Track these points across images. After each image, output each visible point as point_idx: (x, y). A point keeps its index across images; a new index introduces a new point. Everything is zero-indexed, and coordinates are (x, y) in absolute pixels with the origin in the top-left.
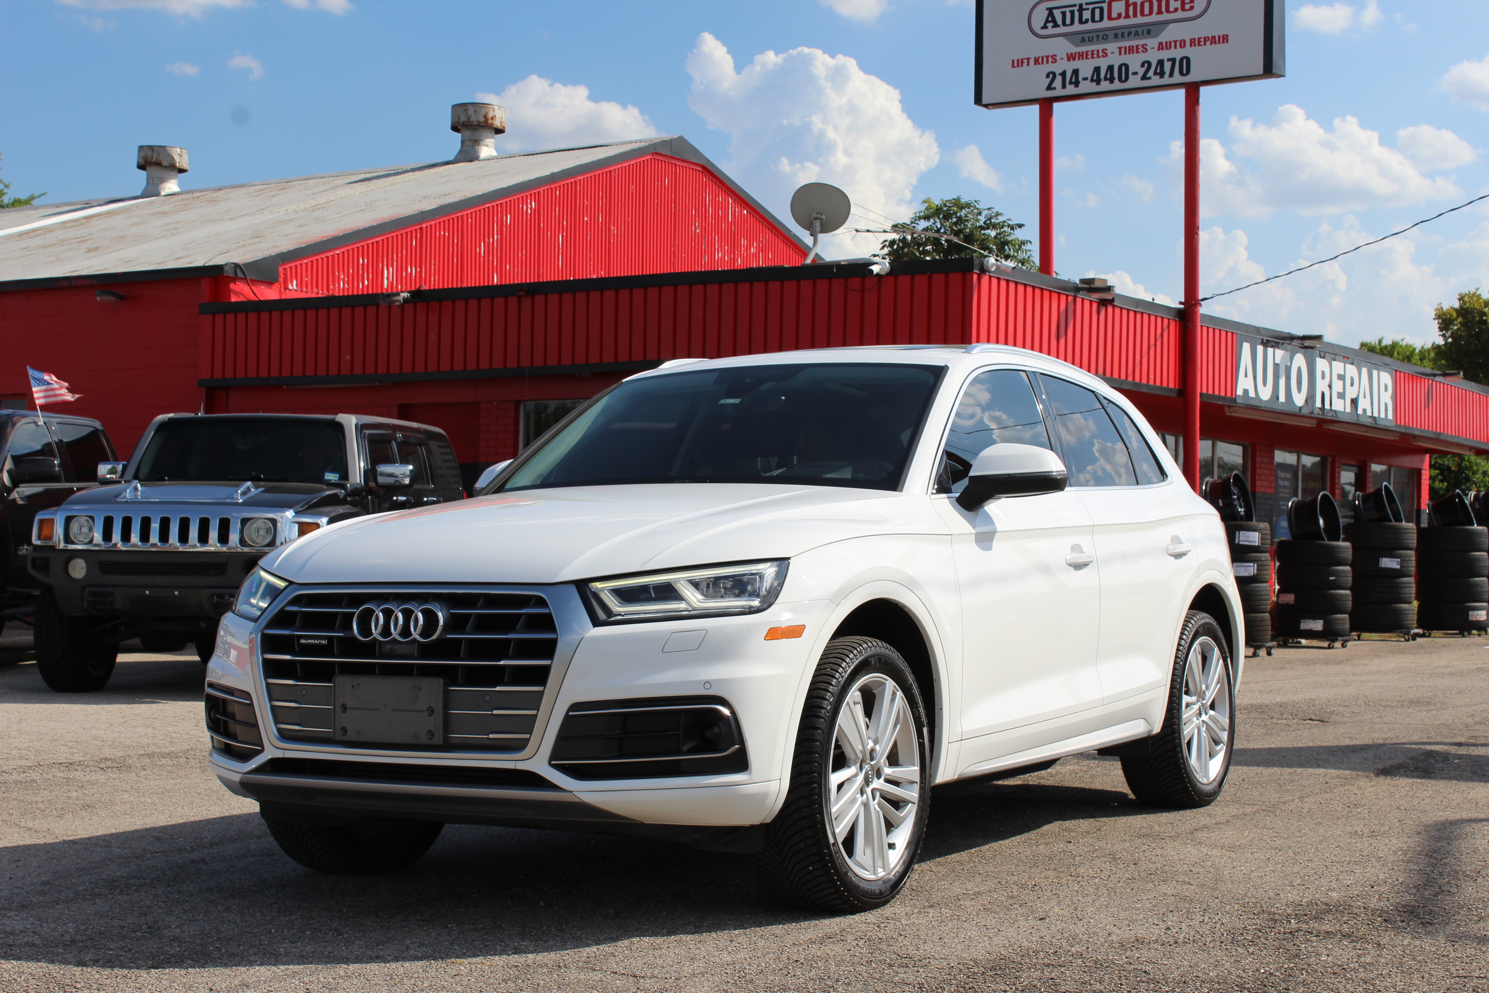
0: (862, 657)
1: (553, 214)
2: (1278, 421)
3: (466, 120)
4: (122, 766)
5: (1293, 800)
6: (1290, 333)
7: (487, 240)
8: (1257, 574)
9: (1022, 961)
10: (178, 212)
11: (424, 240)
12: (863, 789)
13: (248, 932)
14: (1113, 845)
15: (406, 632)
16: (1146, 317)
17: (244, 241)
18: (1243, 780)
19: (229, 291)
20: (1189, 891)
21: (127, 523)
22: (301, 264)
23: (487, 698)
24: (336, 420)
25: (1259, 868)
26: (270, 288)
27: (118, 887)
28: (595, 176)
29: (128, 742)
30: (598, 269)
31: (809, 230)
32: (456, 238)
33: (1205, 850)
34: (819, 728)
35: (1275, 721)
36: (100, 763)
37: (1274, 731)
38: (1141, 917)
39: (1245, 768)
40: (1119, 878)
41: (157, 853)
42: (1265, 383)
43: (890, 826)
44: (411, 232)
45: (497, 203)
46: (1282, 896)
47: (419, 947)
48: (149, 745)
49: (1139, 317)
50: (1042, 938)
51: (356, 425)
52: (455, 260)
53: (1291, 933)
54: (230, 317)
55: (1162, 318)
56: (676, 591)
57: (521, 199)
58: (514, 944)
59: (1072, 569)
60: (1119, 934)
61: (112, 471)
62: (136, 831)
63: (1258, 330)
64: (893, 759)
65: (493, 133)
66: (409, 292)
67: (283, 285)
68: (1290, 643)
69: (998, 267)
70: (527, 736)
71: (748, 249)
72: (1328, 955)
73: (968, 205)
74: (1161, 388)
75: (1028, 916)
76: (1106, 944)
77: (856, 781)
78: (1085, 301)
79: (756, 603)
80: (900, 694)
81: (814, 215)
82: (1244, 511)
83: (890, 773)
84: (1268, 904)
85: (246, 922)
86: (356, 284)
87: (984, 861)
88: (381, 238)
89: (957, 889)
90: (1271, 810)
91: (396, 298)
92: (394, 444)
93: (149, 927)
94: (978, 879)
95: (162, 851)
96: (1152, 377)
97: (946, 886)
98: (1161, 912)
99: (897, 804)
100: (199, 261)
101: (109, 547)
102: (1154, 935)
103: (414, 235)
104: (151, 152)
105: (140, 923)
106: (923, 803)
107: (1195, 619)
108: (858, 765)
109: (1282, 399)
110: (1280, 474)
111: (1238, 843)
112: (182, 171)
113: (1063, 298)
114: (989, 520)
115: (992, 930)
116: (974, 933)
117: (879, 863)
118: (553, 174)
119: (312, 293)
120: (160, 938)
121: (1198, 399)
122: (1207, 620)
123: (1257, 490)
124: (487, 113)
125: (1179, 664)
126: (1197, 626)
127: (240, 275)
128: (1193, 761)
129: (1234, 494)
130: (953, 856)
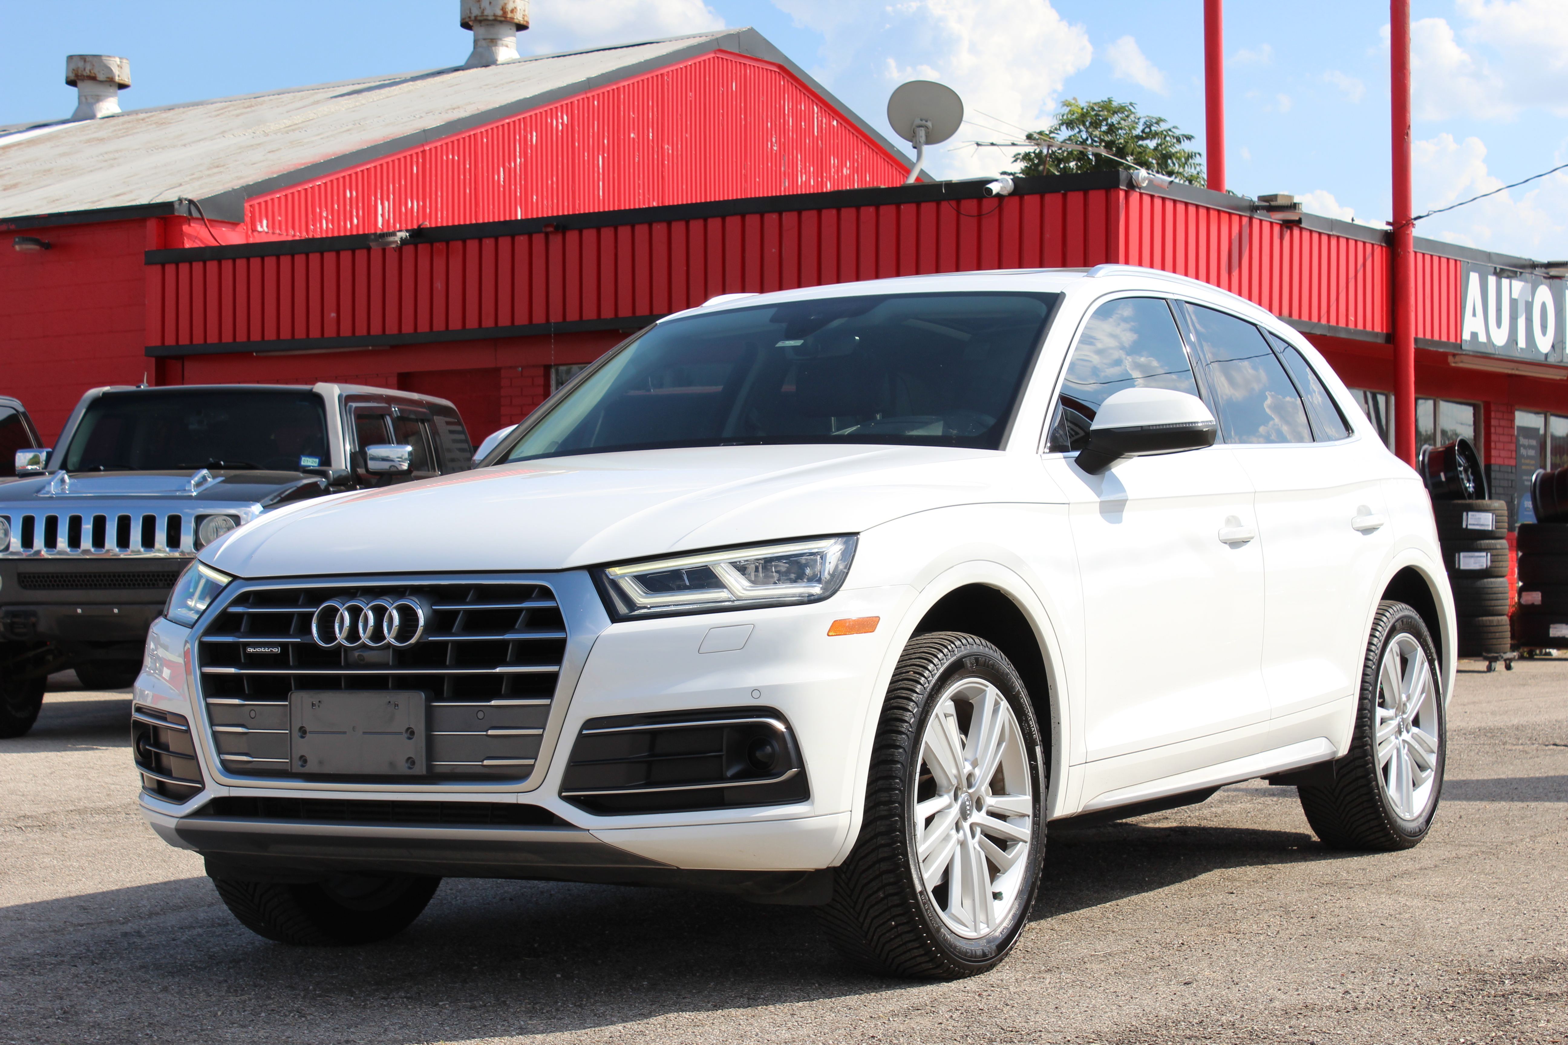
0: (955, 658)
1: (591, 131)
2: (1517, 372)
3: (479, 14)
4: (45, 824)
5: (1522, 840)
6: (1530, 260)
7: (507, 164)
8: (1490, 567)
9: (1158, 1033)
10: (119, 138)
11: (428, 166)
12: (960, 824)
13: (188, 1016)
14: (1286, 895)
15: (377, 634)
16: (1343, 242)
17: (201, 171)
18: (1461, 817)
19: (182, 234)
20: (1376, 948)
21: (52, 524)
22: (272, 200)
23: (481, 715)
24: (314, 390)
25: (1470, 919)
26: (234, 230)
27: (29, 966)
28: (643, 81)
29: (54, 796)
30: (649, 199)
31: (911, 141)
32: (468, 162)
33: (1403, 900)
34: (900, 747)
35: (1508, 747)
36: (17, 822)
37: (1506, 759)
38: (1314, 979)
39: (1465, 802)
40: (1291, 934)
41: (82, 926)
42: (1499, 324)
43: (994, 871)
44: (411, 156)
45: (519, 117)
46: (1497, 953)
47: (400, 1028)
48: (80, 799)
49: (1334, 242)
50: (1185, 1005)
51: (340, 397)
52: (468, 191)
53: (1503, 996)
54: (184, 268)
55: (1364, 243)
56: (716, 577)
57: (549, 112)
58: (519, 1023)
59: (1227, 546)
60: (1282, 1000)
61: (35, 461)
62: (57, 900)
63: (1489, 256)
64: (998, 786)
65: (514, 29)
66: (407, 231)
67: (250, 227)
68: (1536, 655)
69: (1151, 182)
70: (531, 762)
71: (839, 170)
72: (1548, 1021)
73: (1121, 109)
74: (1364, 332)
75: (1171, 981)
76: (1267, 1012)
77: (949, 813)
78: (1264, 223)
79: (817, 590)
80: (1004, 704)
81: (918, 122)
82: (1474, 487)
83: (993, 803)
84: (1477, 962)
85: (186, 1004)
86: (342, 223)
87: (1121, 917)
88: (373, 165)
89: (1083, 950)
90: (1493, 852)
91: (392, 239)
92: (388, 420)
93: (65, 1013)
94: (1111, 937)
95: (88, 924)
96: (1352, 318)
97: (1069, 947)
98: (1340, 973)
99: (1003, 843)
100: (143, 198)
101: (30, 555)
102: (1328, 1000)
103: (415, 160)
104: (82, 63)
105: (53, 1008)
106: (1037, 842)
107: (1391, 611)
108: (952, 793)
109: (1522, 343)
110: (1523, 441)
111: (1446, 892)
112: (122, 86)
113: (1236, 220)
114: (1117, 485)
115: (1123, 998)
116: (1099, 1001)
117: (981, 917)
118: (589, 80)
119: (287, 235)
120: (77, 1025)
121: (1412, 346)
122: (1407, 613)
123: (1493, 461)
124: (506, 4)
125: (1371, 668)
126: (1394, 620)
127: (195, 214)
128: (1392, 792)
129: (1460, 466)
130: (1081, 911)
